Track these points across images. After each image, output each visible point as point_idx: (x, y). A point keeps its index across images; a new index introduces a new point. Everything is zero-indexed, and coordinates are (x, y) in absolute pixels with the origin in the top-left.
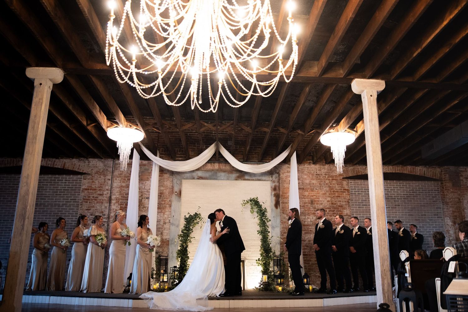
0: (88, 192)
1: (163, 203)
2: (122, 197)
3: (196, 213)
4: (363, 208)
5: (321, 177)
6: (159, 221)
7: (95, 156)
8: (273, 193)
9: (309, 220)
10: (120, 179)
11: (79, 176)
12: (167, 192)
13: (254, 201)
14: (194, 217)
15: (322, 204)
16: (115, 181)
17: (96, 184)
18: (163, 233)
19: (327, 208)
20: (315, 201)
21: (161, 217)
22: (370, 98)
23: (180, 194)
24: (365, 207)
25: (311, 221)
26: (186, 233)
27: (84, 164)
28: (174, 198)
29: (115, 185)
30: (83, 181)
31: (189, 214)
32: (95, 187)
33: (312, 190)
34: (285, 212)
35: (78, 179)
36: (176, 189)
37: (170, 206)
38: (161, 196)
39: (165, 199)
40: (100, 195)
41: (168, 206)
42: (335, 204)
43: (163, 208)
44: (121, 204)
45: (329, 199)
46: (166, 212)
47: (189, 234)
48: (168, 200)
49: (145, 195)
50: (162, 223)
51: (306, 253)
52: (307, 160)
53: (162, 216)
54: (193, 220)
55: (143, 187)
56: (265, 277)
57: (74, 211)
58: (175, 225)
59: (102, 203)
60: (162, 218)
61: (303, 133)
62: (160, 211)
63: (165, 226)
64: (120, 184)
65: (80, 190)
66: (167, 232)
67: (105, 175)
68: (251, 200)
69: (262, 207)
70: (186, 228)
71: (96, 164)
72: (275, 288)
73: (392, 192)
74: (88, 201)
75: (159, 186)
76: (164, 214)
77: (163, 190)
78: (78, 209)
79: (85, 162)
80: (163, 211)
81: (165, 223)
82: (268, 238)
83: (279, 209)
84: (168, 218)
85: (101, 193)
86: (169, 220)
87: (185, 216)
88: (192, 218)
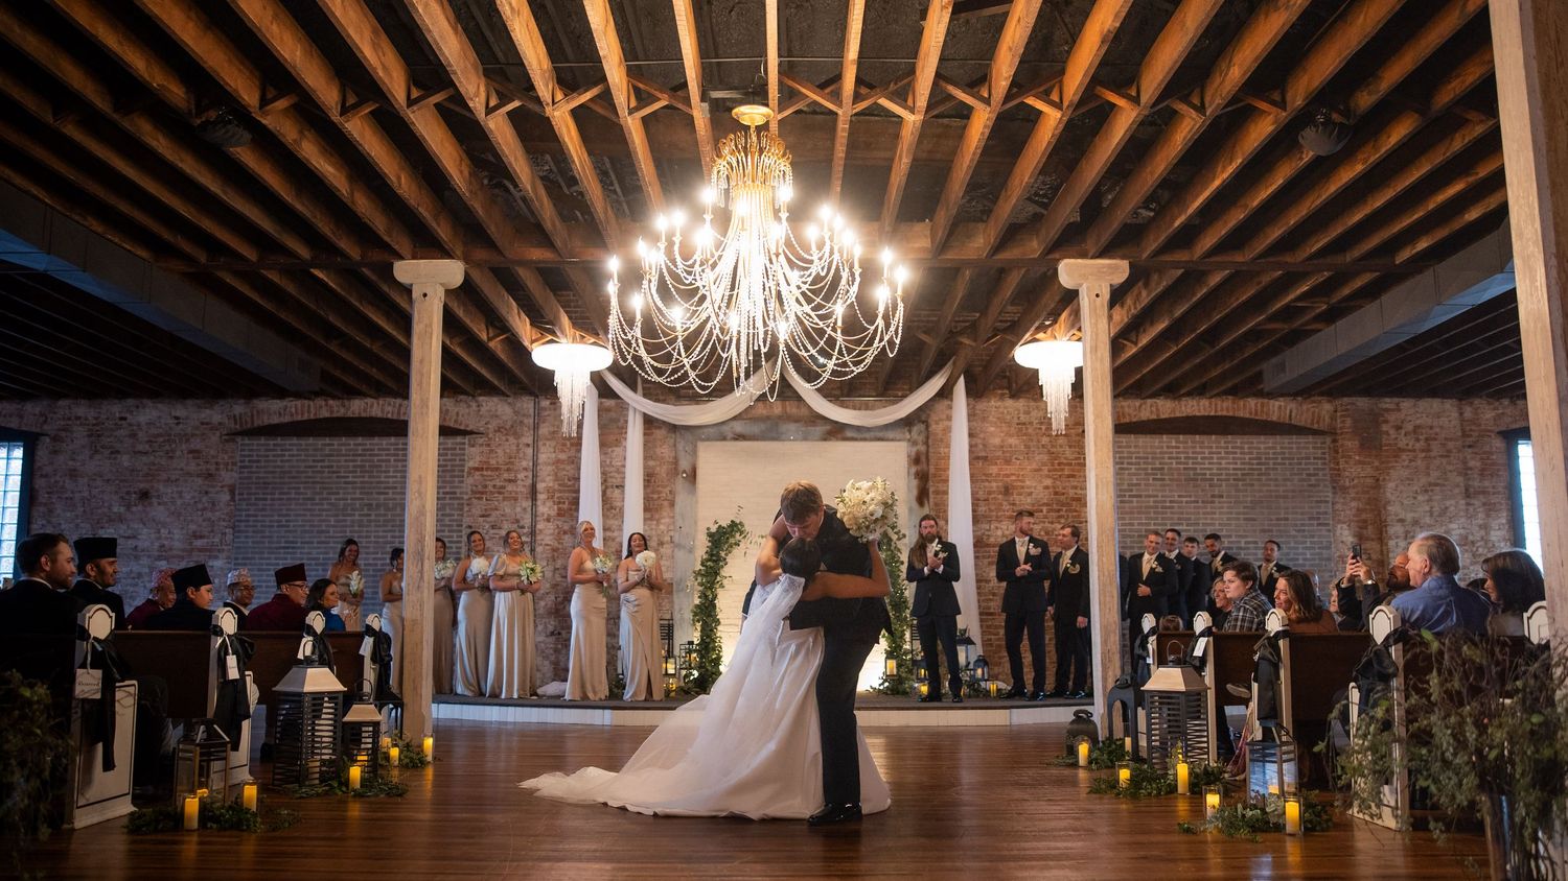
0: (482, 475)
1: (656, 496)
2: (560, 485)
3: (732, 521)
4: (1132, 502)
5: (1030, 431)
7: (491, 390)
8: (913, 470)
9: (999, 533)
10: (553, 443)
11: (459, 439)
12: (662, 471)
14: (729, 529)
15: (1030, 494)
16: (542, 449)
17: (499, 457)
19: (1044, 504)
20: (1014, 487)
21: (652, 529)
22: (1095, 301)
23: (692, 476)
24: (1137, 502)
25: (1003, 536)
26: (711, 567)
27: (467, 411)
28: (680, 485)
29: (542, 457)
30: (470, 451)
31: (717, 523)
32: (497, 462)
33: (1008, 462)
35: (458, 447)
36: (684, 464)
37: (672, 504)
38: (649, 481)
39: (660, 489)
40: (510, 481)
41: (666, 503)
42: (1063, 494)
43: (657, 510)
44: (559, 503)
45: (1048, 482)
46: (662, 518)
47: (718, 569)
48: (667, 490)
49: (614, 480)
51: (992, 611)
52: (995, 389)
53: (654, 527)
54: (726, 537)
55: (608, 463)
56: (892, 664)
57: (453, 520)
58: (684, 547)
59: (516, 499)
60: (654, 532)
61: (973, 344)
62: (648, 515)
64: (554, 455)
65: (463, 471)
67: (517, 436)
70: (712, 555)
71: (496, 410)
72: (912, 687)
73: (1204, 464)
74: (484, 496)
75: (646, 458)
76: (658, 523)
77: (654, 468)
78: (462, 515)
79: (469, 406)
80: (657, 517)
81: (661, 544)
84: (668, 531)
85: (512, 476)
86: (671, 537)
87: (708, 529)
88: (725, 533)
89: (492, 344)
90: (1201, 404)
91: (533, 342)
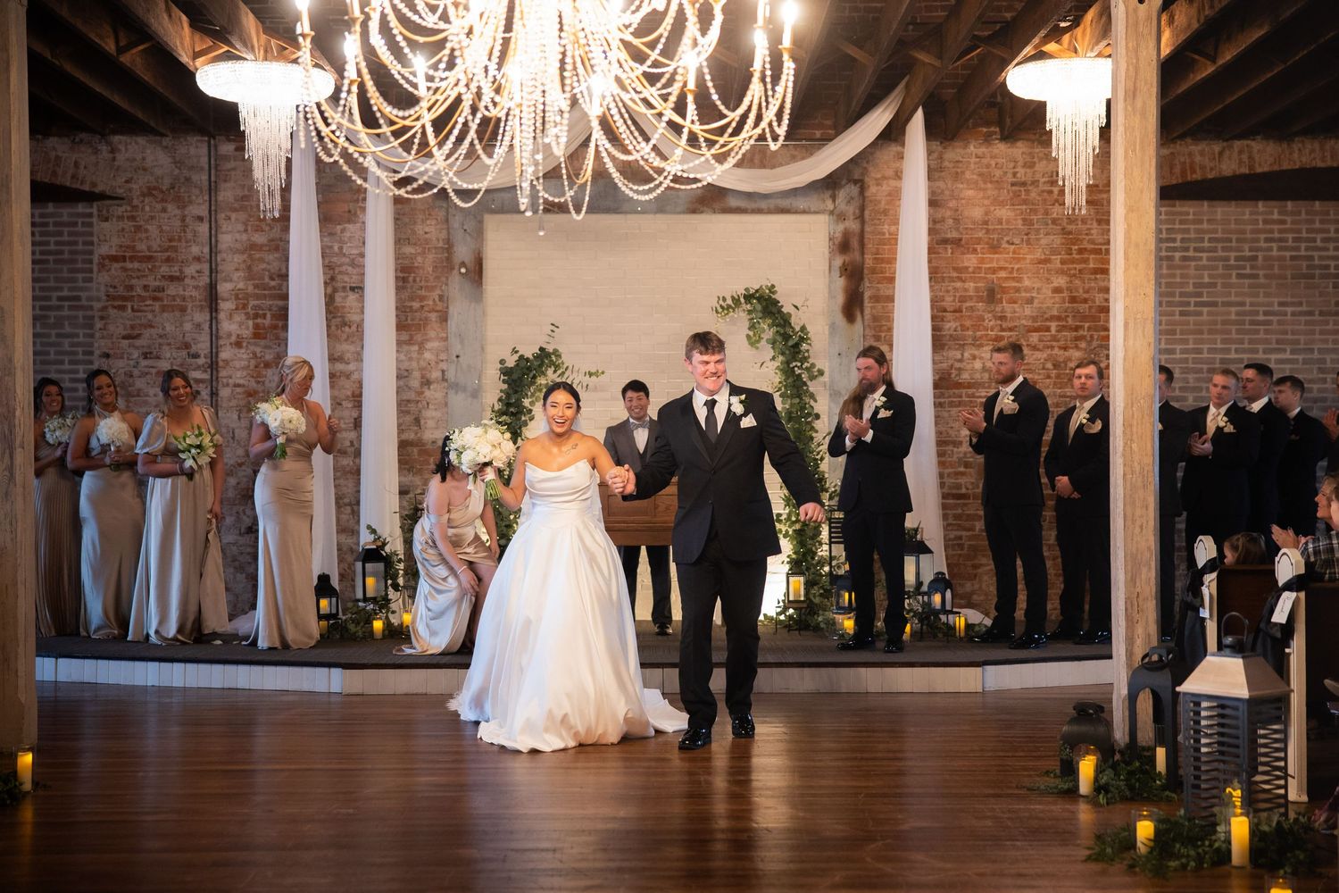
0: (125, 269)
1: (416, 305)
2: (256, 286)
3: (542, 349)
4: (1200, 314)
5: (1033, 195)
6: (406, 374)
7: (133, 127)
8: (838, 262)
9: (978, 365)
10: (242, 216)
11: (81, 208)
12: (427, 263)
13: (759, 299)
14: (536, 363)
15: (1030, 301)
16: (225, 226)
17: (153, 238)
18: (422, 422)
19: (1052, 318)
20: (1004, 290)
21: (410, 359)
23: (476, 272)
24: (1209, 314)
25: (984, 369)
27: (93, 158)
28: (456, 286)
29: (226, 240)
30: (101, 227)
31: (517, 352)
32: (149, 248)
33: (995, 248)
34: (883, 335)
35: (80, 221)
36: (463, 252)
37: (444, 318)
38: (404, 280)
39: (423, 293)
40: (172, 279)
41: (433, 316)
42: (1085, 301)
43: (419, 328)
44: (256, 316)
45: (1061, 281)
46: (427, 340)
47: (520, 428)
48: (435, 295)
49: (346, 278)
50: (415, 383)
51: (964, 491)
52: (976, 125)
53: (415, 355)
54: (531, 375)
55: (336, 248)
56: (798, 582)
57: (78, 345)
58: (464, 390)
59: (183, 310)
60: (414, 364)
61: (937, 63)
62: (405, 337)
63: (427, 393)
64: (244, 237)
65: (91, 262)
66: (437, 414)
67: (182, 203)
68: (749, 297)
69: (793, 321)
70: (508, 405)
71: (144, 159)
72: (828, 623)
73: (1328, 249)
74: (129, 304)
75: (399, 242)
76: (420, 348)
77: (412, 257)
78: (92, 336)
79: (96, 152)
80: (419, 338)
81: (427, 383)
82: (812, 438)
83: (858, 326)
84: (437, 363)
85: (175, 271)
86: (443, 371)
87: (502, 362)
88: (529, 369)
89: (125, 59)
90: (1328, 147)
91: (196, 55)
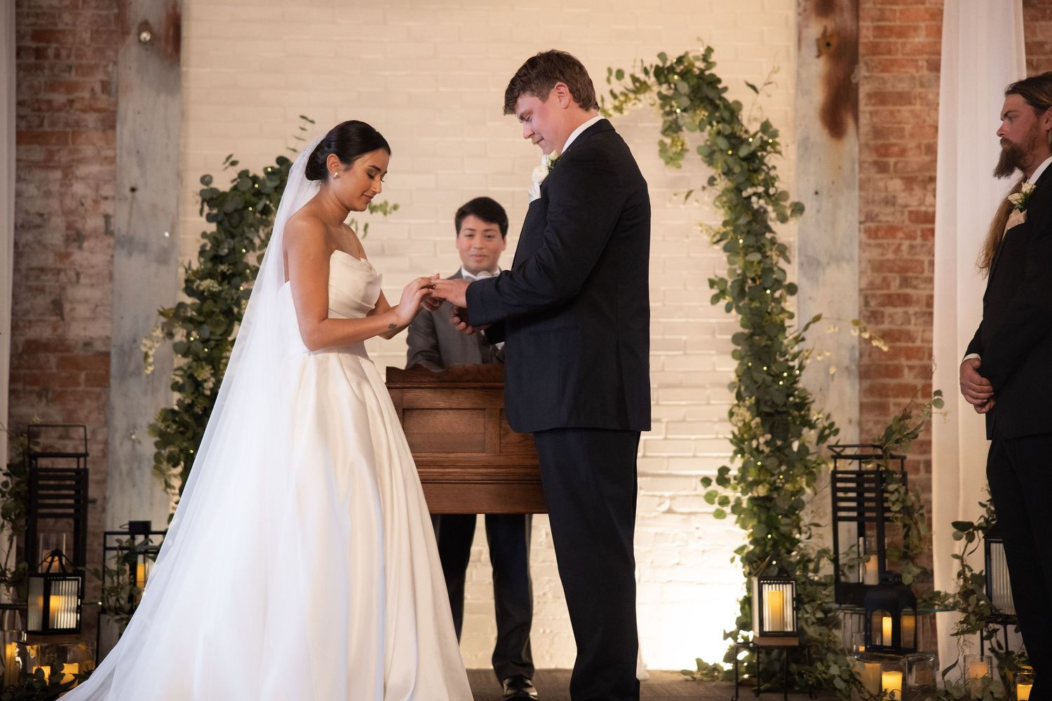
1: (59, 98)
3: (281, 159)
6: (38, 221)
8: (815, 30)
12: (80, 24)
13: (684, 75)
14: (271, 184)
18: (67, 307)
21: (48, 194)
23: (170, 39)
26: (214, 296)
28: (133, 63)
31: (234, 163)
34: (892, 161)
36: (144, 4)
37: (109, 122)
38: (39, 54)
39: (73, 77)
41: (91, 119)
43: (63, 138)
46: (81, 161)
47: (238, 304)
48: (95, 80)
50: (55, 238)
53: (55, 188)
54: (260, 206)
58: (144, 248)
60: (54, 204)
63: (78, 256)
66: (95, 294)
68: (662, 73)
69: (744, 116)
70: (216, 259)
72: (853, 679)
76: (65, 176)
77: (53, 14)
80: (63, 156)
81: (76, 237)
82: (783, 328)
83: (851, 144)
84: (96, 202)
86: (107, 218)
87: (206, 180)
88: (258, 194)
